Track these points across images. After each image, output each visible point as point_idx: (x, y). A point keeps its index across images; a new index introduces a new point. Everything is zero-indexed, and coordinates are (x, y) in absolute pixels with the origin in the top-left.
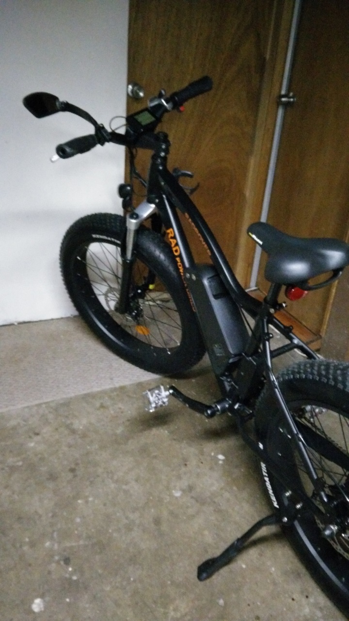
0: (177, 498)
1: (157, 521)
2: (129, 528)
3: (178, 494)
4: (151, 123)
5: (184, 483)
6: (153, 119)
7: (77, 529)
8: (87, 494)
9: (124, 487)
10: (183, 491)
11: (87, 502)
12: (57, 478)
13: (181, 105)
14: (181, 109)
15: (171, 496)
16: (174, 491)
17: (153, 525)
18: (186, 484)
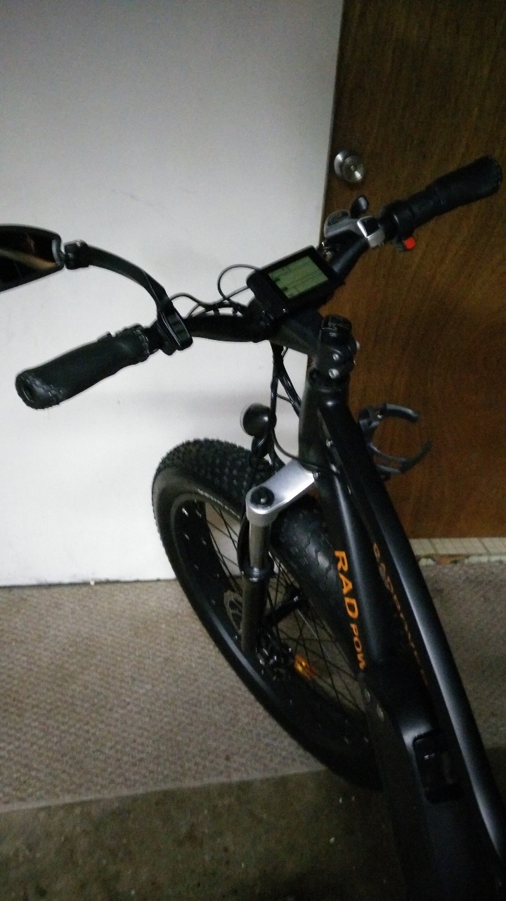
4: (313, 290)
6: (322, 278)
13: (409, 234)
14: (409, 243)
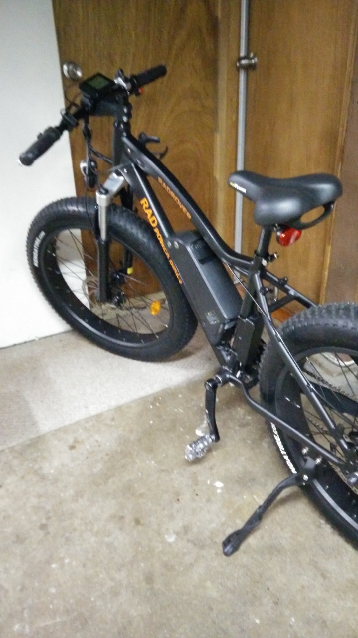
0: (170, 544)
1: (149, 579)
2: (115, 593)
3: (171, 539)
5: (179, 524)
7: (52, 603)
8: (62, 555)
9: (107, 539)
10: (177, 534)
11: (62, 566)
12: (26, 539)
15: (163, 542)
16: (166, 536)
17: (144, 584)
18: (181, 524)
